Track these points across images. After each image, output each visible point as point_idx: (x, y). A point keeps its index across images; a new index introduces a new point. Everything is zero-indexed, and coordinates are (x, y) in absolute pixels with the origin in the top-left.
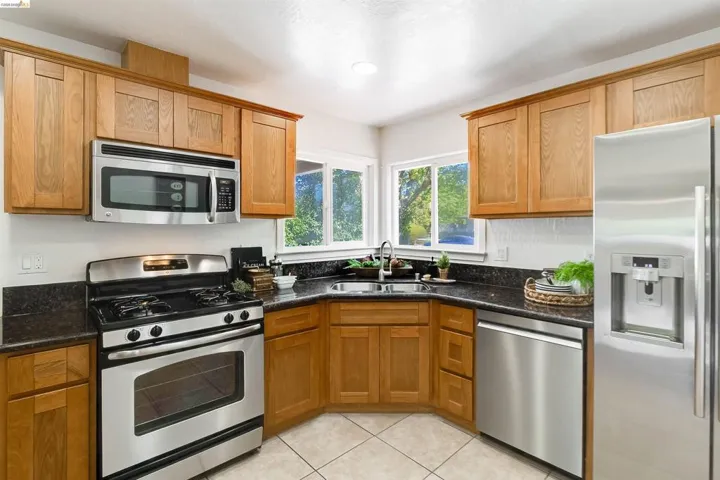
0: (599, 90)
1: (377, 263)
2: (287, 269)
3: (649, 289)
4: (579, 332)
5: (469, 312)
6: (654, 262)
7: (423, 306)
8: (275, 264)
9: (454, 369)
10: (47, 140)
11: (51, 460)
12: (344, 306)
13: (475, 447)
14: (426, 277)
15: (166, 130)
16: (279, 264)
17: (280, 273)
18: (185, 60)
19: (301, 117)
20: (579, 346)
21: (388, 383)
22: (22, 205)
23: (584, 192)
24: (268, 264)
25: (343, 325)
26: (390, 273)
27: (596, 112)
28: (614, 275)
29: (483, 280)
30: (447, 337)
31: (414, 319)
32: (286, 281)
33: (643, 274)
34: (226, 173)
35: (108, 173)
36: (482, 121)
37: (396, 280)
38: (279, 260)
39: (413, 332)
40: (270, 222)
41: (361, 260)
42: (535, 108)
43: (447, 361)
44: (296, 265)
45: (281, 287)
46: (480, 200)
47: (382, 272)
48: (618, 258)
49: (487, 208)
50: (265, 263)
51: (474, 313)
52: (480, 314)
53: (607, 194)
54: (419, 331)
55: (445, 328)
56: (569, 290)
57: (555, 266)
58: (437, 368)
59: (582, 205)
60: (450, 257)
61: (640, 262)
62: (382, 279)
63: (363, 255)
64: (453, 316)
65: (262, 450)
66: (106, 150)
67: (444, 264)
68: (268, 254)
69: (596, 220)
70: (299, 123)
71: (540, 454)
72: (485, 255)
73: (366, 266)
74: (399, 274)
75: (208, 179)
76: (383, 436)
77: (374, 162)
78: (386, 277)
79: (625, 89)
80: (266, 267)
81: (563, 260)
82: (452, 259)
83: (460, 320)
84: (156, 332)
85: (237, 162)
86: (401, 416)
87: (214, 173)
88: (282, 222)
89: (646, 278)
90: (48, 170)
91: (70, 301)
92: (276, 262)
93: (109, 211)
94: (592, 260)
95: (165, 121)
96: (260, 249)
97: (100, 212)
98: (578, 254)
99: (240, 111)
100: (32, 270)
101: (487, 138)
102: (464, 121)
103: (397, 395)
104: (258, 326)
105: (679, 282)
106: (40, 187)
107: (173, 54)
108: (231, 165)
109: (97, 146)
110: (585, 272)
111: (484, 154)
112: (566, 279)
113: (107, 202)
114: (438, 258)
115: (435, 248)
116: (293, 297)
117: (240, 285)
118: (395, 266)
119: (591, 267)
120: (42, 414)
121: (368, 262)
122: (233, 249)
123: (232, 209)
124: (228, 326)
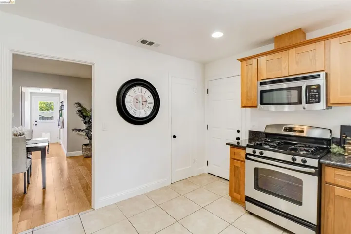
10: (249, 85)
15: (285, 69)
22: (245, 105)
34: (313, 82)
35: (262, 92)
66: (262, 84)
75: (301, 87)
84: (262, 153)
85: (322, 74)
90: (249, 94)
93: (262, 106)
95: (285, 65)
97: (259, 106)
106: (247, 100)
108: (318, 77)
113: (262, 103)
117: (335, 148)
120: (236, 166)
122: (341, 126)
123: (319, 102)
124: (293, 163)
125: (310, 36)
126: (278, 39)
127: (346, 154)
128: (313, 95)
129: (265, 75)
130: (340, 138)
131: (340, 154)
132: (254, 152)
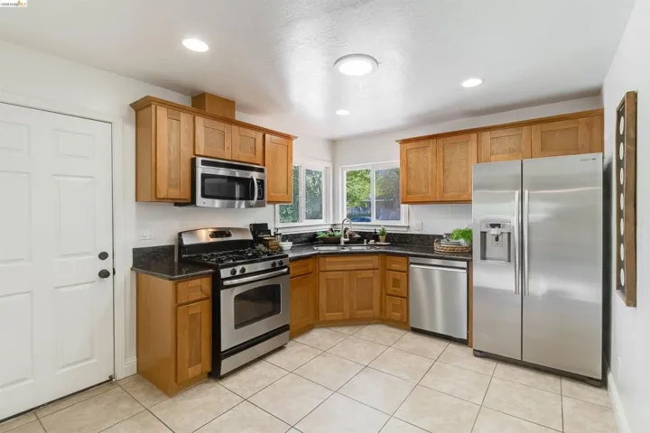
0: (474, 136)
1: (337, 234)
2: (285, 238)
3: (497, 239)
4: (464, 264)
5: (404, 259)
6: (499, 226)
7: (375, 258)
8: (277, 235)
9: (395, 294)
13: (410, 336)
14: (372, 242)
15: (228, 149)
16: (280, 234)
17: (282, 240)
18: (234, 103)
19: (296, 138)
20: (465, 271)
21: (355, 306)
23: (466, 190)
24: (273, 234)
25: (328, 271)
26: (347, 240)
27: (473, 146)
28: (482, 232)
29: (406, 243)
30: (391, 275)
31: (370, 266)
32: (287, 245)
33: (495, 231)
34: (261, 176)
35: (204, 176)
36: (409, 146)
37: (352, 244)
38: (279, 231)
39: (370, 273)
40: (271, 206)
41: (325, 232)
42: (440, 141)
43: (391, 289)
45: (285, 249)
46: (408, 193)
47: (343, 239)
48: (483, 225)
49: (411, 198)
50: (270, 234)
51: (408, 260)
52: (411, 260)
53: (478, 187)
54: (373, 273)
55: (389, 270)
56: (459, 244)
57: (450, 232)
58: (384, 295)
59: (465, 197)
60: (386, 228)
61: (493, 226)
62: (343, 244)
63: (327, 228)
64: (396, 262)
65: (287, 346)
66: (204, 163)
67: (383, 233)
68: (271, 227)
69: (475, 205)
70: (294, 142)
71: (440, 330)
72: (408, 227)
73: (330, 236)
74: (353, 240)
75: (252, 180)
76: (356, 335)
77: (329, 165)
78: (345, 243)
79: (486, 136)
81: (455, 228)
82: (389, 230)
83: (397, 264)
84: (243, 270)
86: (361, 327)
88: (277, 206)
89: (496, 233)
90: (173, 176)
91: (167, 257)
92: (278, 233)
93: (205, 200)
94: (470, 228)
95: (228, 144)
96: (266, 224)
97: (200, 200)
98: (463, 224)
99: (264, 136)
100: (148, 237)
101: (412, 156)
102: (398, 145)
103: (360, 313)
104: (285, 270)
105: (509, 234)
106: (170, 186)
107: (228, 100)
108: (262, 171)
109: (199, 160)
110: (467, 234)
111: (411, 165)
112: (457, 238)
113: (203, 195)
114: (378, 230)
115: (375, 224)
118: (350, 236)
119: (470, 231)
121: (331, 233)
122: (250, 225)
123: (263, 198)
124: (273, 269)
126: (210, 98)
129: (203, 149)
132: (234, 272)
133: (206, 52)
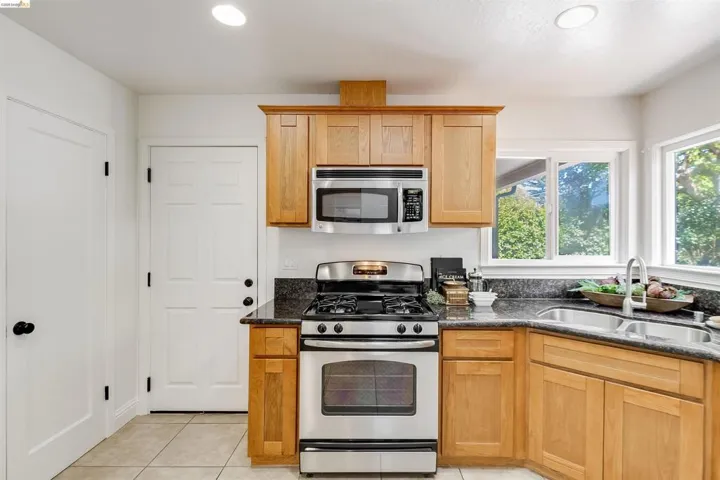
1: (623, 288)
2: (487, 285)
8: (474, 278)
10: (287, 173)
11: (274, 411)
12: (549, 341)
14: (716, 320)
15: (364, 150)
16: (480, 278)
17: (480, 288)
18: (383, 83)
19: (502, 108)
22: (274, 221)
24: (467, 277)
25: (549, 365)
26: (643, 305)
31: (671, 384)
32: (484, 298)
34: (412, 184)
35: (321, 192)
37: (654, 317)
38: (479, 274)
40: (473, 231)
41: (600, 282)
44: (504, 280)
45: (478, 304)
47: (629, 303)
50: (465, 276)
62: (628, 312)
66: (320, 174)
68: (469, 266)
70: (500, 115)
73: (606, 291)
74: (659, 307)
75: (395, 190)
78: (636, 310)
80: (465, 280)
84: (339, 328)
85: (425, 171)
87: (401, 184)
90: (288, 194)
91: (309, 292)
92: (475, 275)
93: (321, 224)
95: (363, 144)
96: (461, 260)
97: (315, 224)
99: (431, 118)
106: (284, 207)
108: (419, 175)
109: (314, 172)
113: (320, 217)
116: (492, 318)
117: (433, 296)
118: (660, 295)
120: (270, 373)
121: (610, 286)
122: (432, 259)
123: (421, 219)
124: (401, 336)
125: (393, 100)
126: (345, 87)
127: (447, 303)
128: (412, 208)
129: (325, 156)
130: (431, 280)
131: (440, 304)
132: (322, 329)
133: (245, 26)
